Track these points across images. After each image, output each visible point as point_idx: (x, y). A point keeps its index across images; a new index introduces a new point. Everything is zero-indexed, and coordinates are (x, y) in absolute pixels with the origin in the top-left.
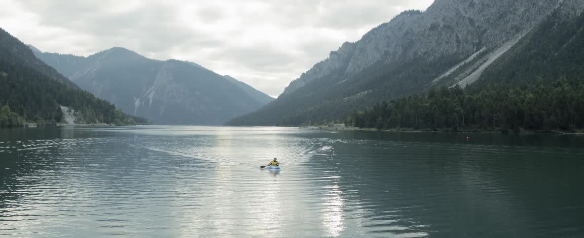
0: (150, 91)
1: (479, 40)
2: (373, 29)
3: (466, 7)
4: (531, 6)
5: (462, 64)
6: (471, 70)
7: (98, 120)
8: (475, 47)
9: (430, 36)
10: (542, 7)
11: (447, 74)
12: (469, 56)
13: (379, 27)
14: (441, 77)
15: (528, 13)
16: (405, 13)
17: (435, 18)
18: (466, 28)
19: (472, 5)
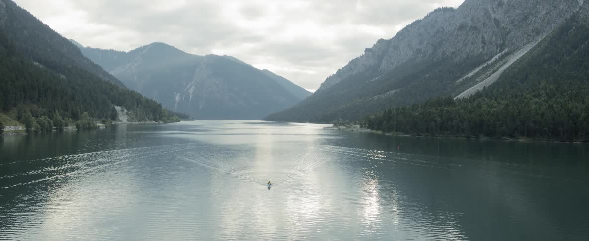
0: (190, 86)
1: (503, 41)
2: (407, 26)
3: (495, 7)
4: (552, 9)
5: (485, 65)
6: (491, 71)
7: (148, 118)
8: (499, 48)
9: (458, 36)
10: (563, 9)
11: (471, 74)
12: (492, 57)
13: (413, 24)
14: (464, 78)
15: (548, 16)
16: (439, 10)
17: (465, 18)
18: (492, 29)
19: (501, 5)
